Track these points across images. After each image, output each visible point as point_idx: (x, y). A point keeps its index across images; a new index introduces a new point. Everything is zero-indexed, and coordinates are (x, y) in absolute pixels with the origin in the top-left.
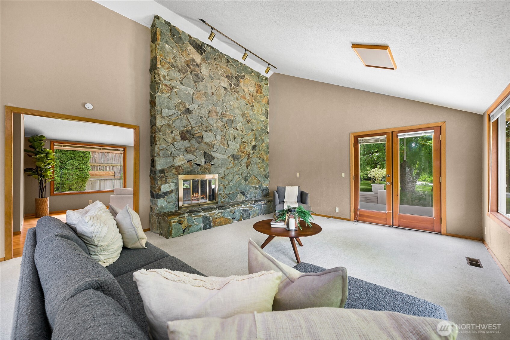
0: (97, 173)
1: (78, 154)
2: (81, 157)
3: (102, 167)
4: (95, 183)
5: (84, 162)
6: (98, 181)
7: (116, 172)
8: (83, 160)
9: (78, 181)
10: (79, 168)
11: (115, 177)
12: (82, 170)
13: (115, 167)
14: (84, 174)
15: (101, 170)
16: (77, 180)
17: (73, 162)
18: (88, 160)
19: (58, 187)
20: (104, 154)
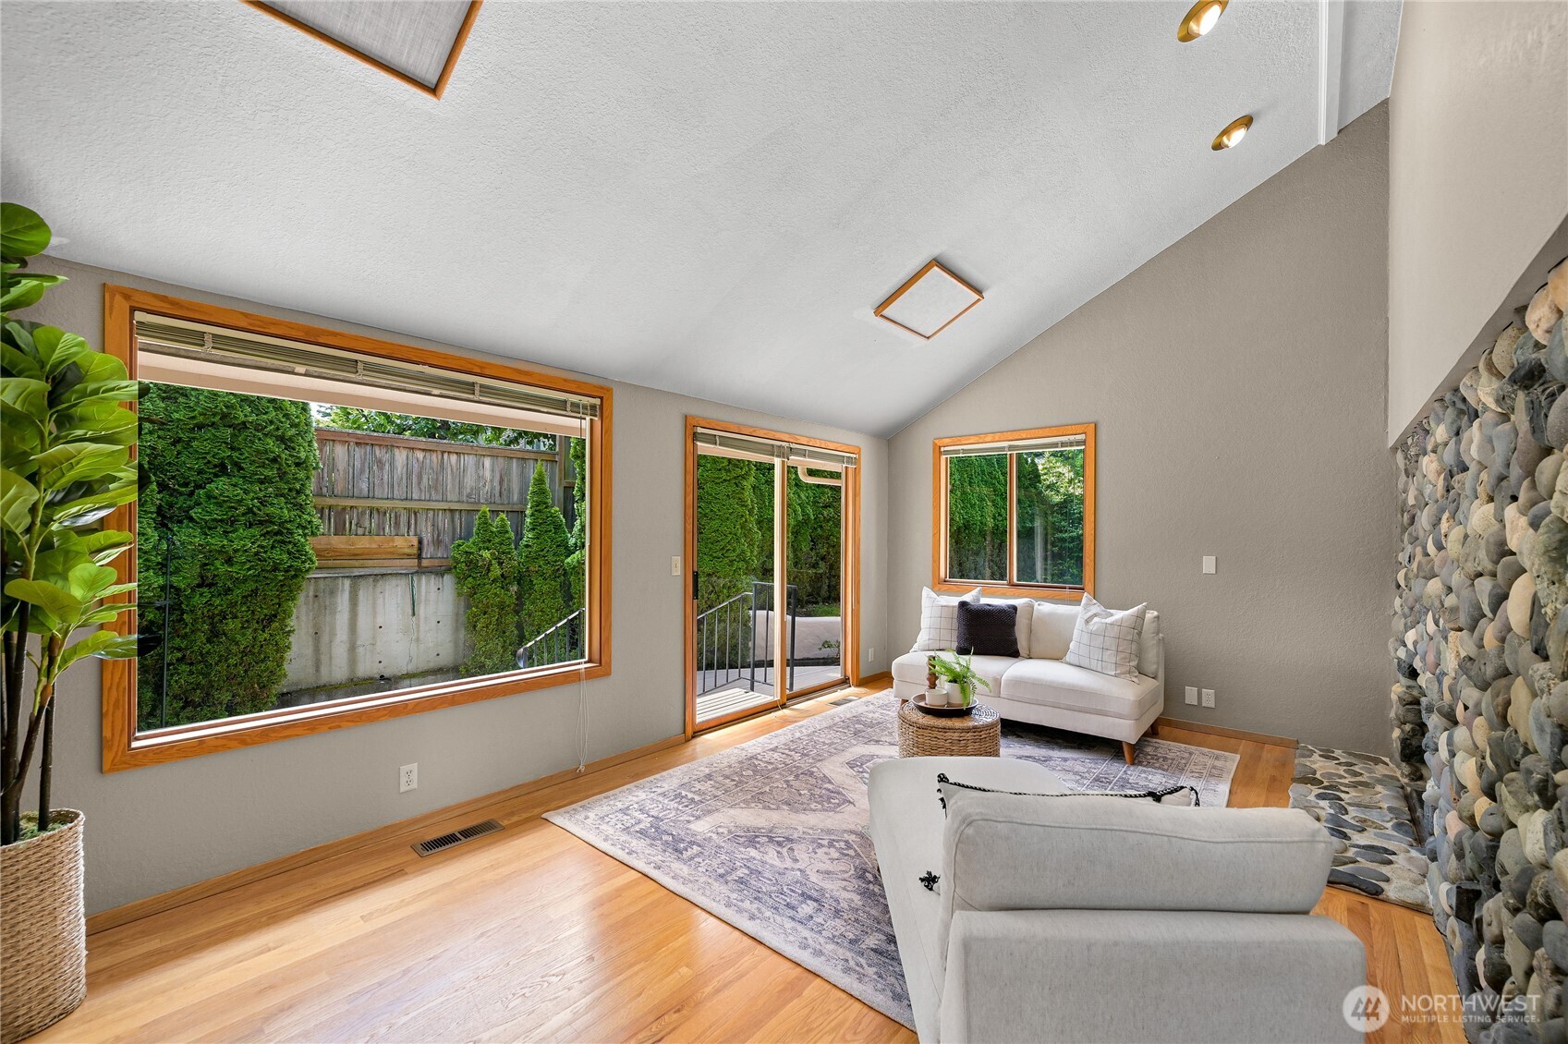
0: (338, 542)
1: (258, 445)
2: (274, 460)
3: (363, 513)
4: (332, 593)
5: (290, 490)
6: (347, 583)
7: (427, 538)
8: (281, 479)
9: (257, 589)
10: (261, 523)
11: (420, 563)
12: (279, 534)
13: (422, 518)
14: (289, 553)
15: (360, 531)
16: (251, 586)
17: (231, 488)
18: (308, 478)
19: (152, 622)
20: (373, 452)
